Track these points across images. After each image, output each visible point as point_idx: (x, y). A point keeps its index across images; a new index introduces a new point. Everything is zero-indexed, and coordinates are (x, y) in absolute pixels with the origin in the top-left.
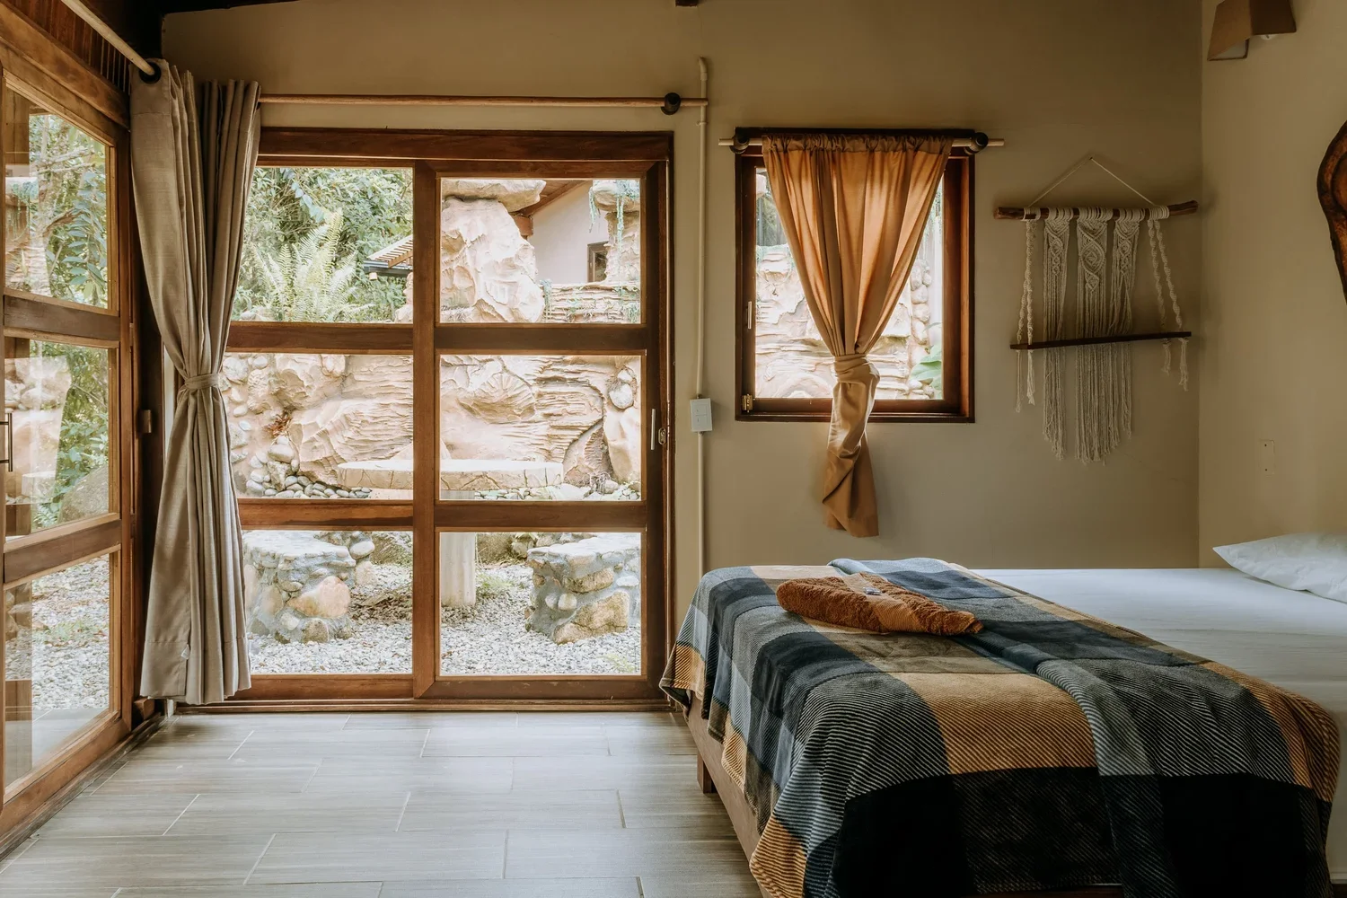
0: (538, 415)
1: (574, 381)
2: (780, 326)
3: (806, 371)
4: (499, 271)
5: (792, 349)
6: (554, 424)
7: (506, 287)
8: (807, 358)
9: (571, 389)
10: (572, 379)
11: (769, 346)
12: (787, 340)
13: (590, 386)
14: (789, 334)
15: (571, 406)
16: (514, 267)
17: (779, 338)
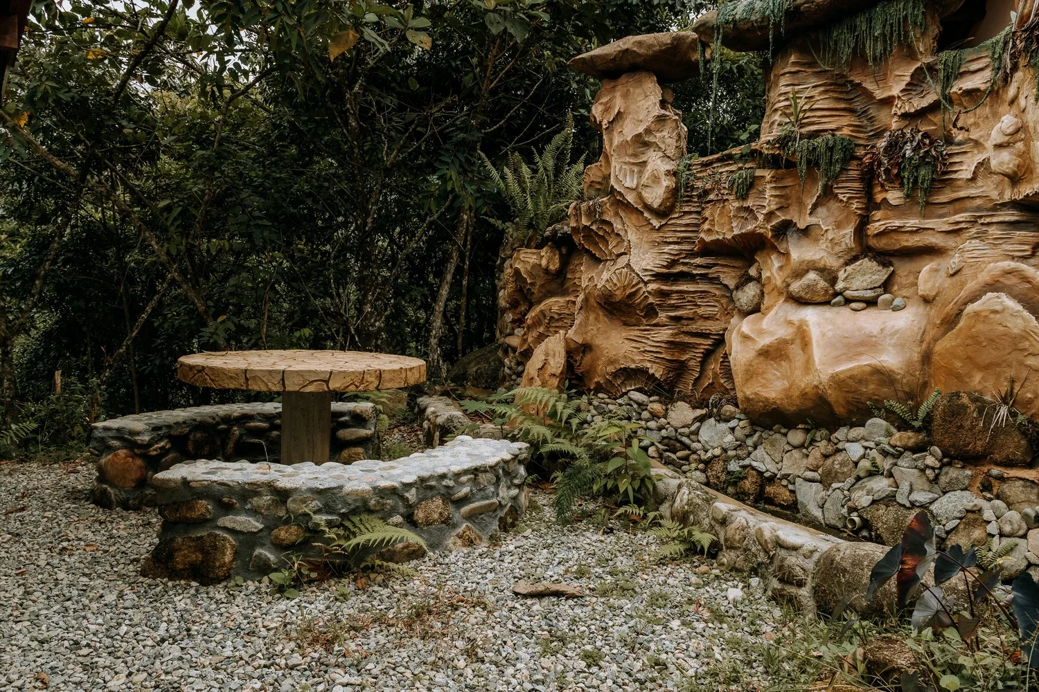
0: (662, 316)
1: (704, 276)
2: (980, 183)
3: (1013, 258)
4: (630, 151)
5: (995, 219)
6: (685, 329)
7: (636, 169)
8: (1019, 234)
9: (703, 287)
10: (701, 275)
11: (958, 218)
12: (990, 205)
13: (721, 284)
14: (994, 195)
15: (702, 309)
16: (647, 145)
17: (978, 202)
